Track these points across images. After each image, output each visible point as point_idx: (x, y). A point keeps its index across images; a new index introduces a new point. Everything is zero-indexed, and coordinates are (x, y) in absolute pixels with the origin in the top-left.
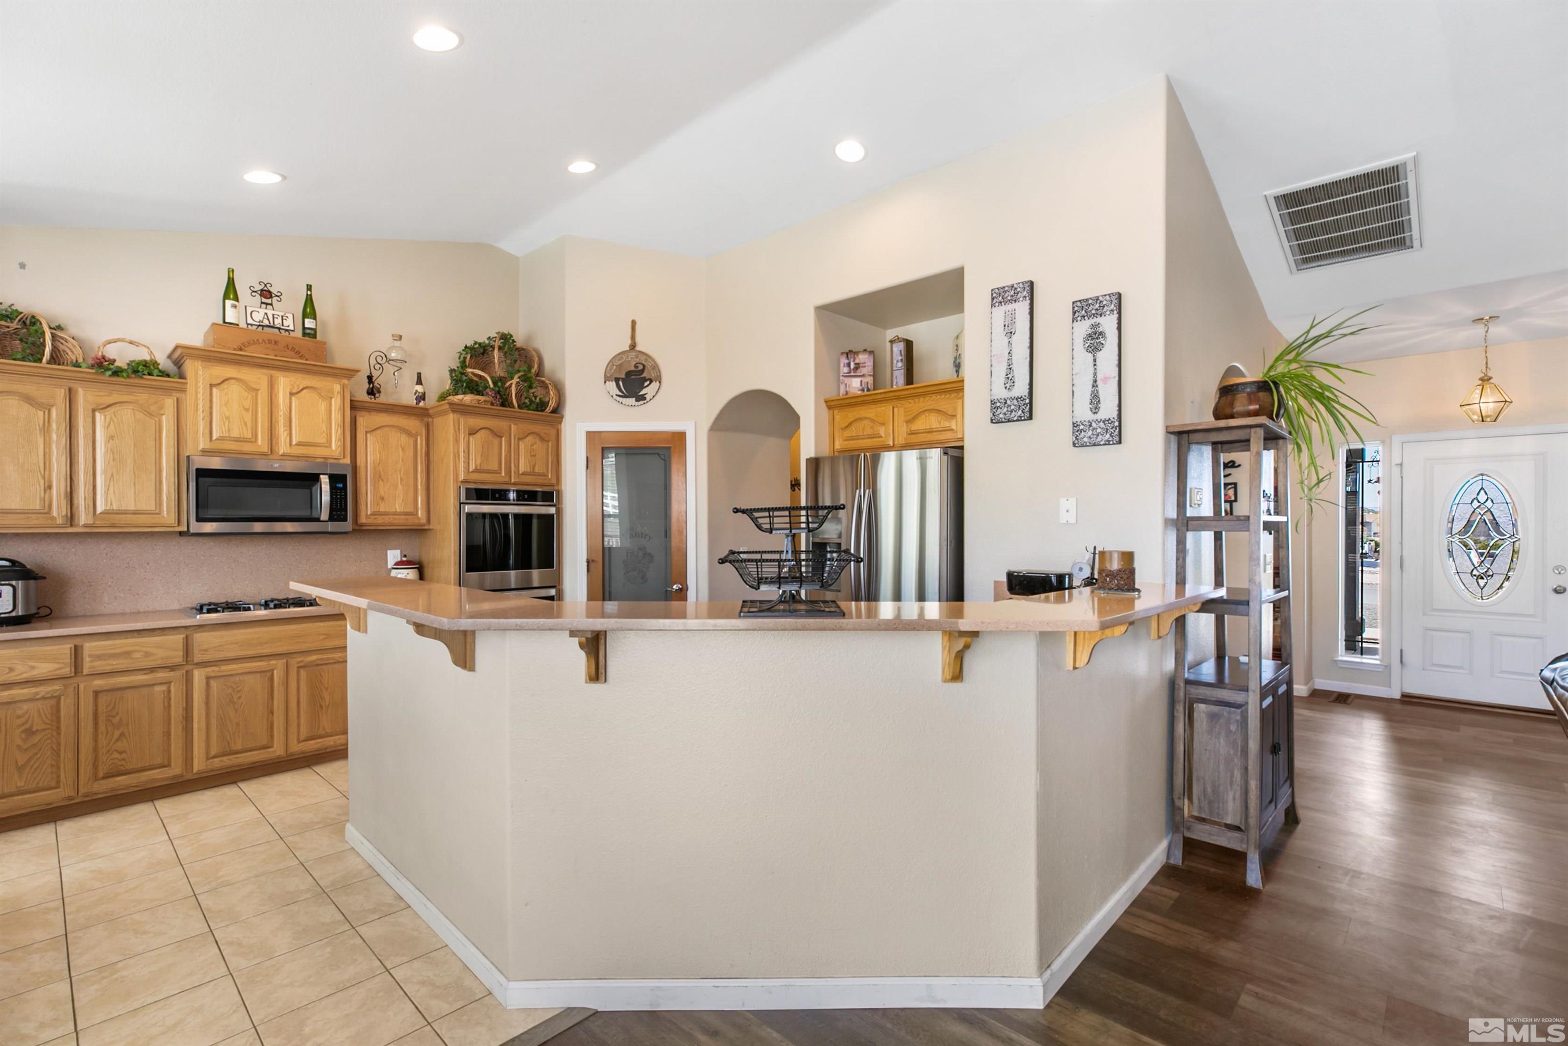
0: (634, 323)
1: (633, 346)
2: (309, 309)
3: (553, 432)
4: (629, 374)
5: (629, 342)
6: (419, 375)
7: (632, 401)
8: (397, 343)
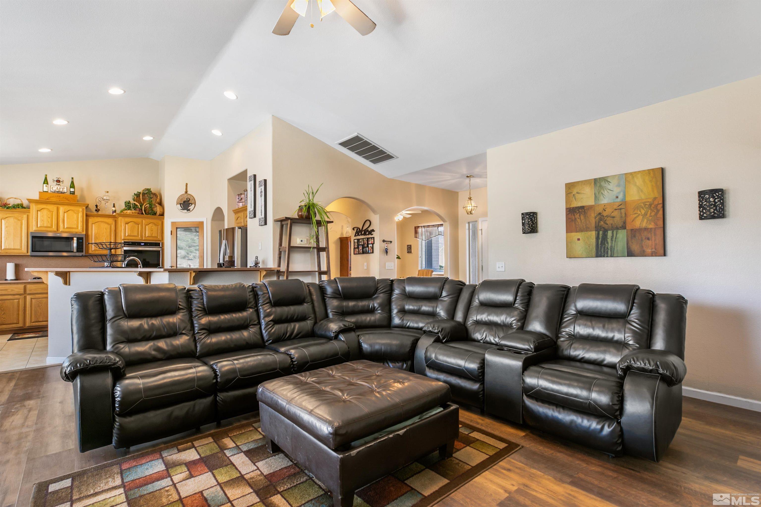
0: (187, 184)
1: (186, 192)
2: (72, 185)
3: (160, 223)
4: (184, 202)
5: (185, 190)
6: (114, 204)
7: (186, 211)
8: (107, 194)
